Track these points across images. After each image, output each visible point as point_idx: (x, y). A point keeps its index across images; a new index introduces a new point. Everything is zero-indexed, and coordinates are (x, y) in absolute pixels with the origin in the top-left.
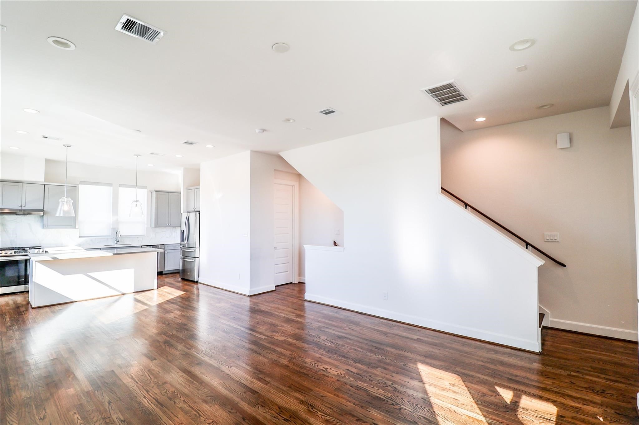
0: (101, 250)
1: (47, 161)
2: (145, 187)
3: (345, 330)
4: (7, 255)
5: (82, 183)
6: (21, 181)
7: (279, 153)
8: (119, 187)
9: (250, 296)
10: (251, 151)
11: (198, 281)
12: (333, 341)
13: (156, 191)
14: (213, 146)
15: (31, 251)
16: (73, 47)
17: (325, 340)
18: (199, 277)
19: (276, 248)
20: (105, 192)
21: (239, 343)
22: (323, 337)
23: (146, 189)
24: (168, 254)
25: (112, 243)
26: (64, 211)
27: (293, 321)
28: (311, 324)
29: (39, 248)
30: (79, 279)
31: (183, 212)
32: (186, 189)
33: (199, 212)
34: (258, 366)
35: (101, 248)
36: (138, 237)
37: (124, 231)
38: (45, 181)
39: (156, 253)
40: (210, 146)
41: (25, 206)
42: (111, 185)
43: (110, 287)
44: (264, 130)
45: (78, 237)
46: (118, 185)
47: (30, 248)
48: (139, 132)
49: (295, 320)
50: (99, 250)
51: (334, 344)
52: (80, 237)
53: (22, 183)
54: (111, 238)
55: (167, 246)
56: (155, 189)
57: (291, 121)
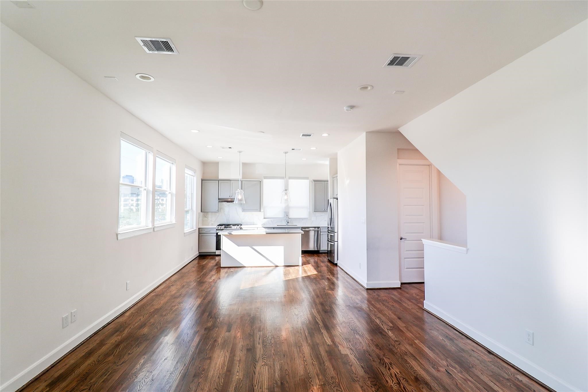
0: (274, 229)
1: (244, 164)
2: (307, 178)
3: (439, 371)
4: (221, 229)
5: (266, 178)
6: (229, 179)
7: (398, 129)
8: (289, 179)
9: (367, 289)
10: (366, 132)
11: (337, 264)
12: (403, 382)
13: (315, 181)
14: (328, 134)
15: (233, 227)
16: (152, 79)
17: (393, 375)
18: (338, 260)
19: (406, 239)
20: (279, 183)
21: (301, 341)
22: (395, 370)
23: (308, 179)
24: (323, 235)
25: (284, 224)
26: (238, 199)
27: (381, 333)
28: (399, 344)
29: (238, 225)
30: (247, 249)
31: (330, 199)
32: (332, 177)
33: (337, 198)
34: (287, 376)
35: (274, 228)
36: (303, 220)
37: (293, 215)
38: (242, 178)
39: (301, 234)
40: (325, 135)
41: (232, 196)
42: (282, 178)
43: (267, 259)
44: (352, 107)
45: (263, 218)
46: (288, 177)
47: (234, 225)
48: (263, 133)
49: (386, 332)
50: (272, 229)
51: (400, 386)
52: (264, 218)
53: (230, 181)
54: (284, 220)
55: (322, 229)
56: (314, 179)
57: (369, 88)
